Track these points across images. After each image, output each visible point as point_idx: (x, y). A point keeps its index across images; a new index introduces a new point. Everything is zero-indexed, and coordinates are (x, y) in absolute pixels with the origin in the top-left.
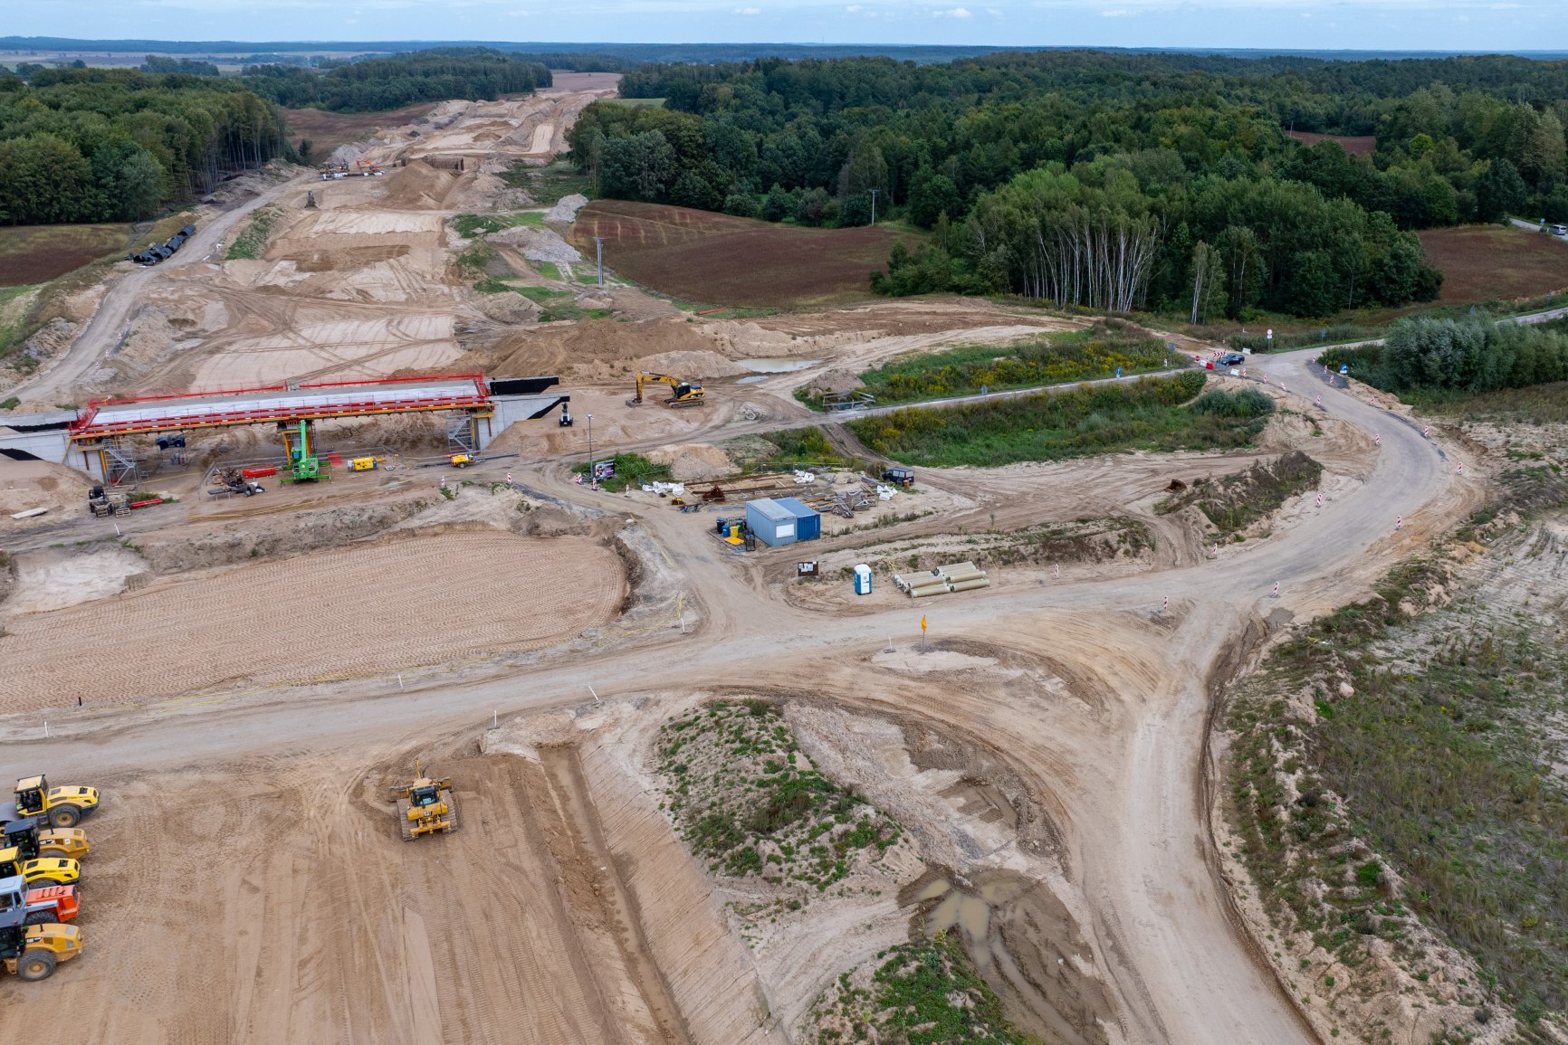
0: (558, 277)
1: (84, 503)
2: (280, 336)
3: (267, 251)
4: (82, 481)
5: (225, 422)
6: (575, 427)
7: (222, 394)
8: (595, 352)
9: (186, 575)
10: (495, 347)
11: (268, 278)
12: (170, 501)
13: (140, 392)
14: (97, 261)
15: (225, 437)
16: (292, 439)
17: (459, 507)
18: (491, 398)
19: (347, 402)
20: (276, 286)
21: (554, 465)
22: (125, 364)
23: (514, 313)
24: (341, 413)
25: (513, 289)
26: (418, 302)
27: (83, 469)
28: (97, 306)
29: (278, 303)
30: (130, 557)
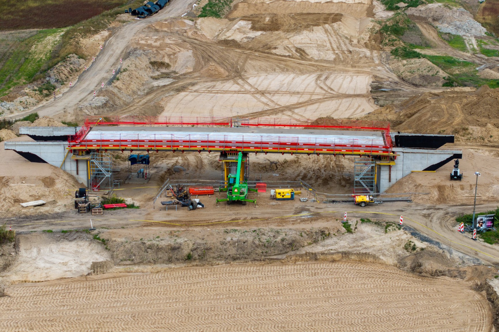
0: (464, 49)
1: (71, 200)
2: (232, 82)
3: (231, 12)
4: (72, 182)
5: (181, 148)
6: (463, 182)
7: (182, 125)
8: (488, 117)
9: (136, 268)
10: (403, 105)
11: (228, 34)
12: (132, 206)
13: (122, 117)
14: (106, 12)
15: (180, 160)
16: (231, 166)
17: (356, 240)
18: (394, 149)
19: (276, 140)
20: (233, 41)
21: (441, 213)
22: (114, 94)
23: (423, 77)
24: (270, 149)
25: (424, 56)
26: (344, 62)
27: (74, 173)
28: (100, 47)
29: (233, 54)
30: (97, 247)
